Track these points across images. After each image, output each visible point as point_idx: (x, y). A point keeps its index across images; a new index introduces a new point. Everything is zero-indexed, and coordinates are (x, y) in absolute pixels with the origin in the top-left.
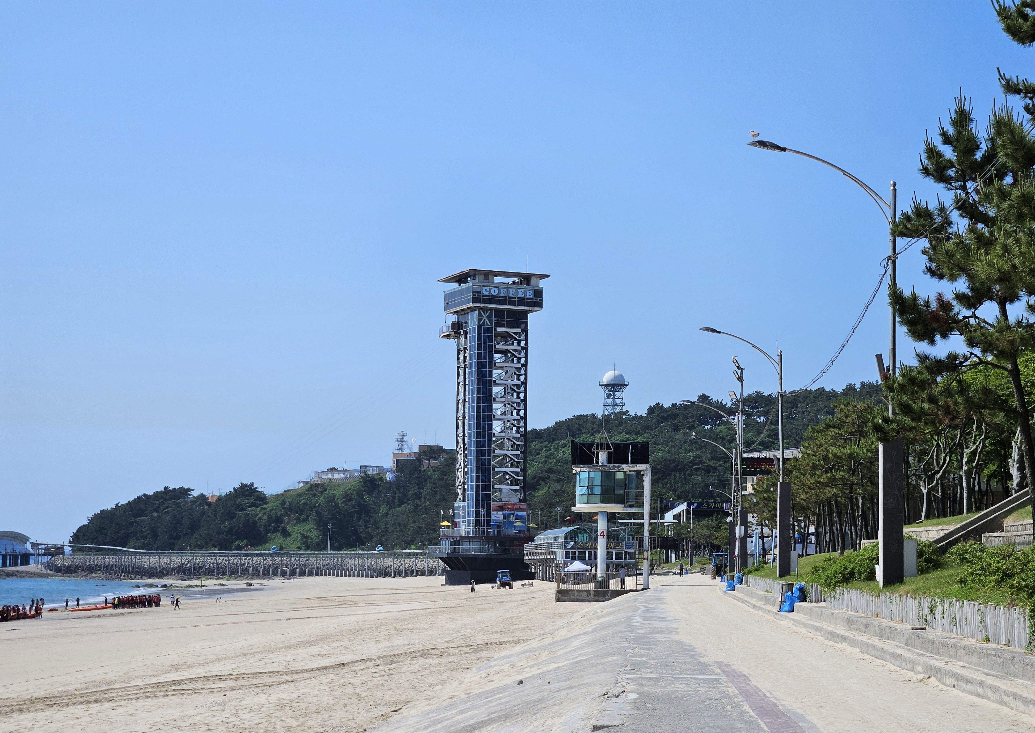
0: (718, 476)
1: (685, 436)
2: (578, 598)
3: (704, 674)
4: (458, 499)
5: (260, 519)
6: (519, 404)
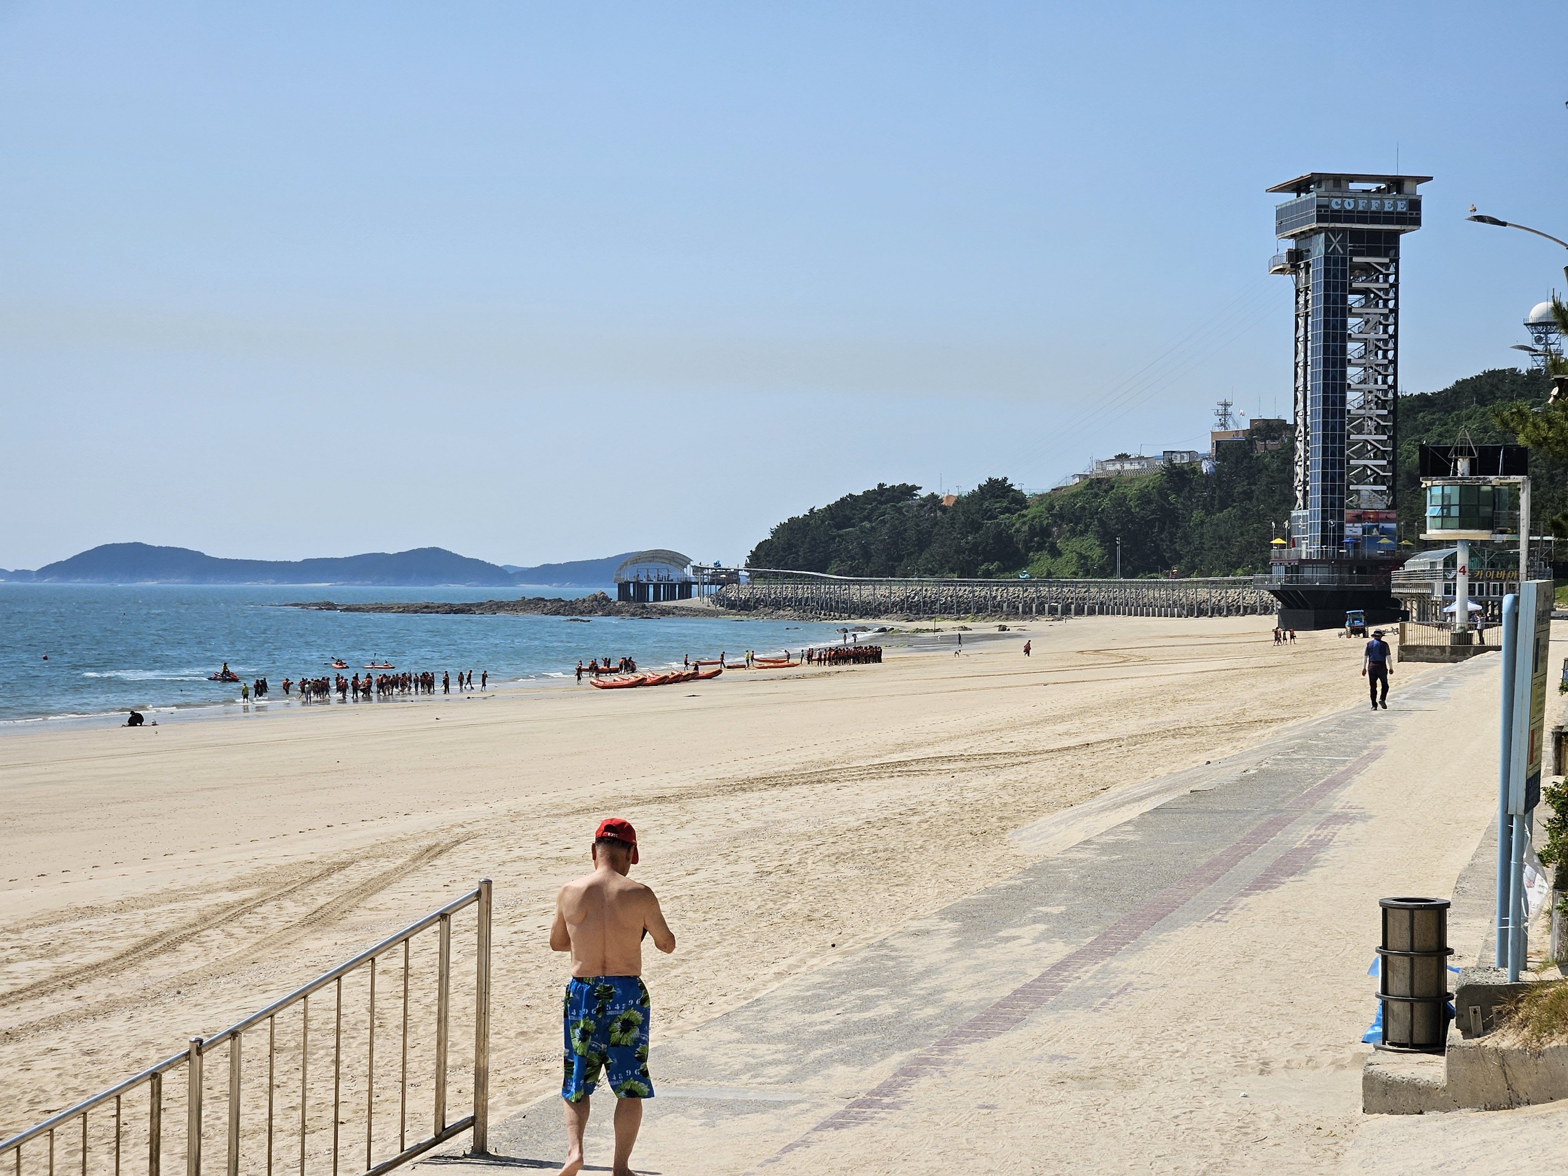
2: (1429, 656)
4: (1297, 505)
5: (1018, 531)
6: (1386, 367)
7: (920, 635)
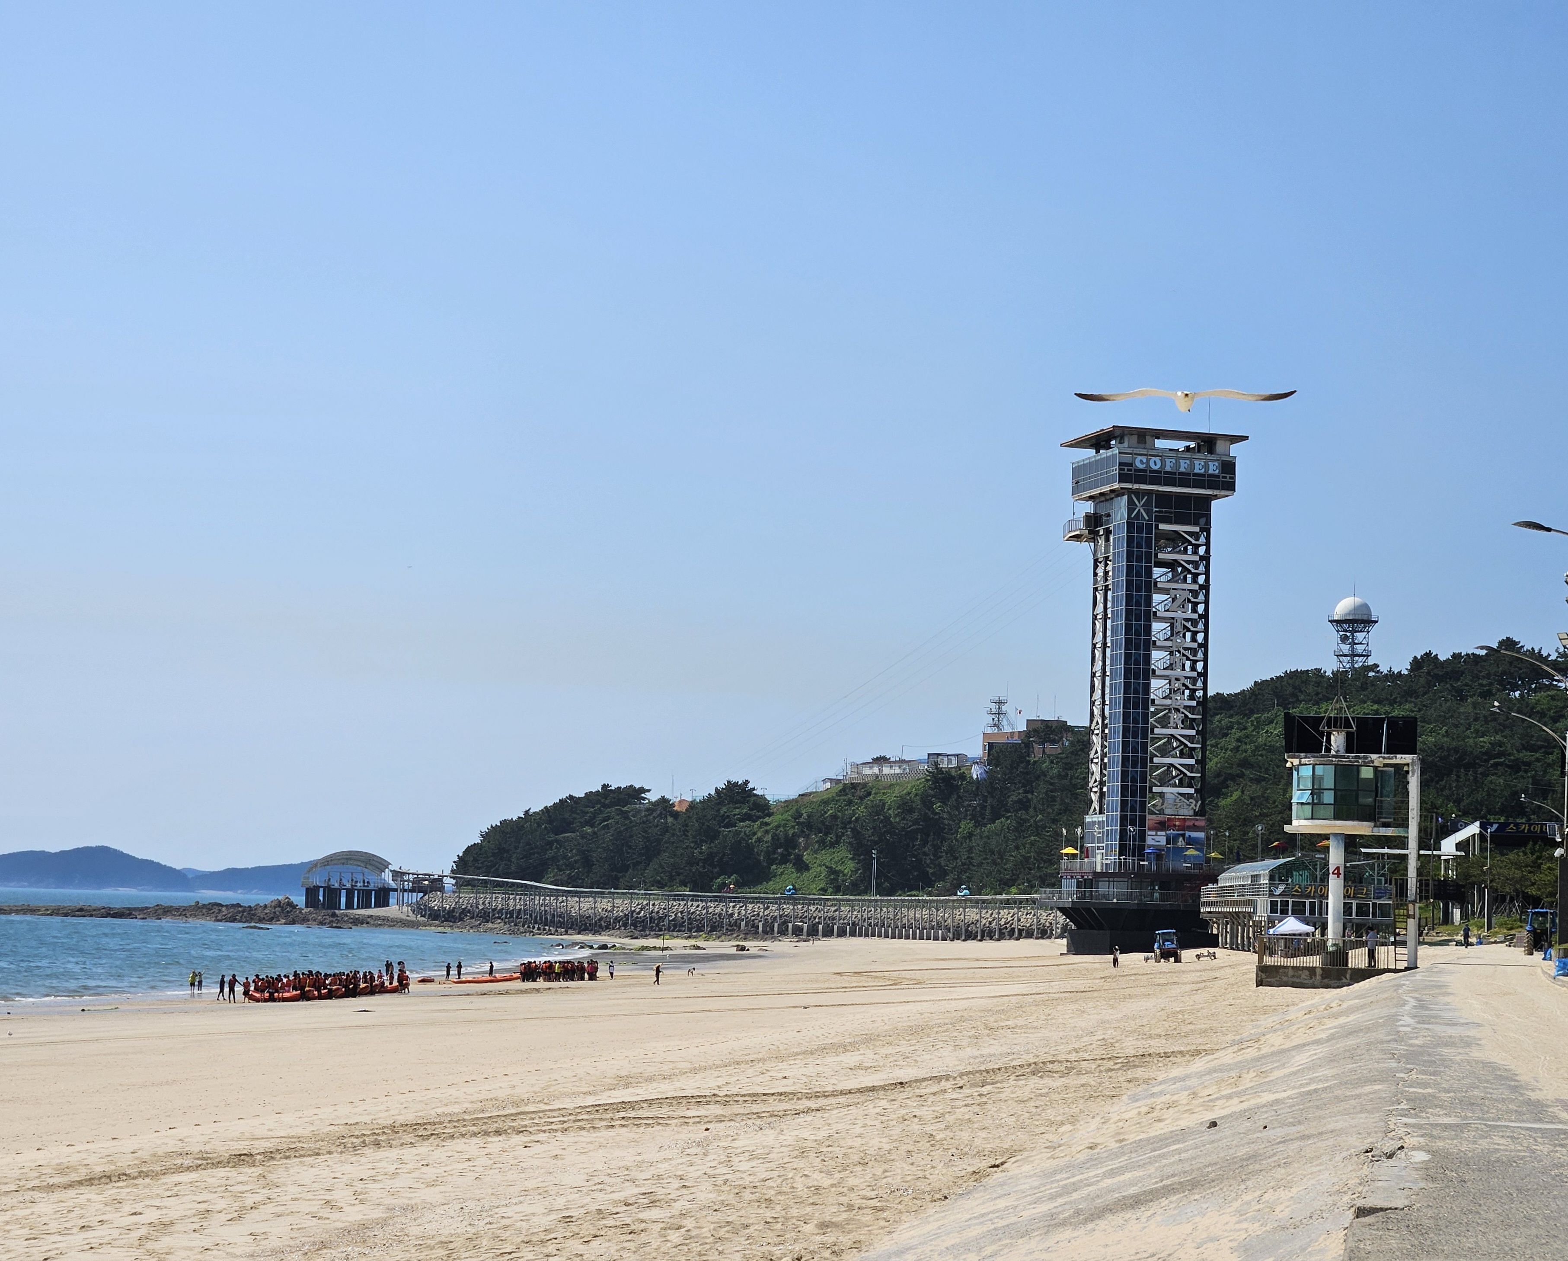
0: (1533, 777)
1: (1475, 708)
3: (1540, 1120)
4: (1092, 810)
5: (759, 840)
6: (1194, 652)
7: (645, 952)
